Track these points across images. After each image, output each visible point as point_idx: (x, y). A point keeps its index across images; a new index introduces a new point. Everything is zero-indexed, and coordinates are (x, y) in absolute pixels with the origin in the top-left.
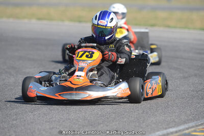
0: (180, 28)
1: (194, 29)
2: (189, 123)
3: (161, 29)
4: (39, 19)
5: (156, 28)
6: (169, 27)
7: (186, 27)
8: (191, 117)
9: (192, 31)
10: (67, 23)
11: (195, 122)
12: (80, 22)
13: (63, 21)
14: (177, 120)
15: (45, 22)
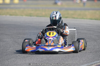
0: (80, 18)
1: (87, 19)
2: (84, 64)
3: (70, 19)
4: (11, 15)
5: (68, 19)
6: (74, 18)
7: (83, 18)
8: (85, 62)
9: (85, 20)
10: (24, 17)
11: (87, 64)
12: (31, 16)
13: (22, 16)
14: (78, 63)
15: (14, 16)
